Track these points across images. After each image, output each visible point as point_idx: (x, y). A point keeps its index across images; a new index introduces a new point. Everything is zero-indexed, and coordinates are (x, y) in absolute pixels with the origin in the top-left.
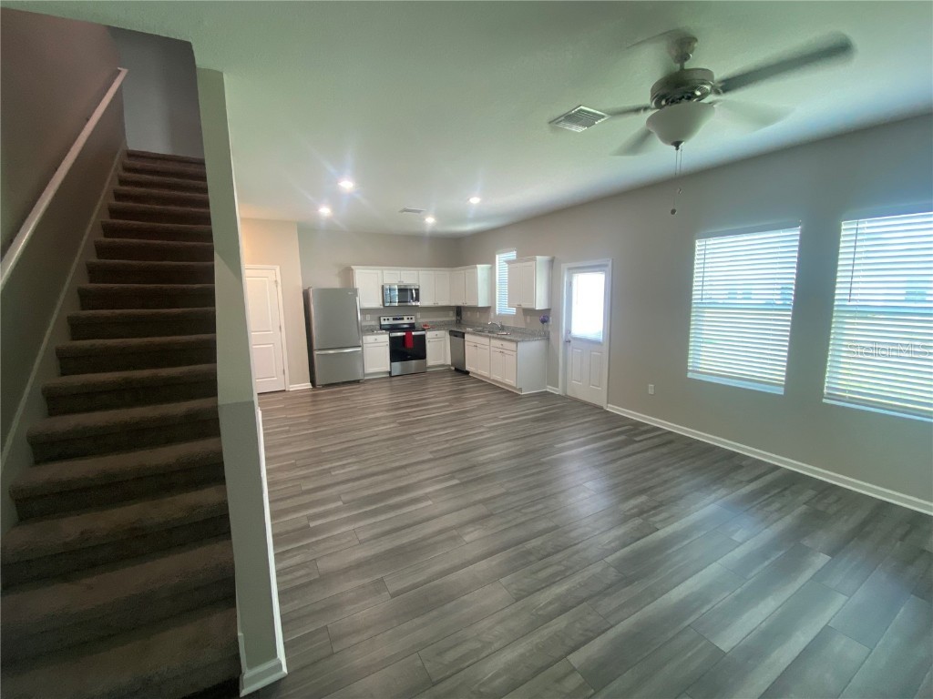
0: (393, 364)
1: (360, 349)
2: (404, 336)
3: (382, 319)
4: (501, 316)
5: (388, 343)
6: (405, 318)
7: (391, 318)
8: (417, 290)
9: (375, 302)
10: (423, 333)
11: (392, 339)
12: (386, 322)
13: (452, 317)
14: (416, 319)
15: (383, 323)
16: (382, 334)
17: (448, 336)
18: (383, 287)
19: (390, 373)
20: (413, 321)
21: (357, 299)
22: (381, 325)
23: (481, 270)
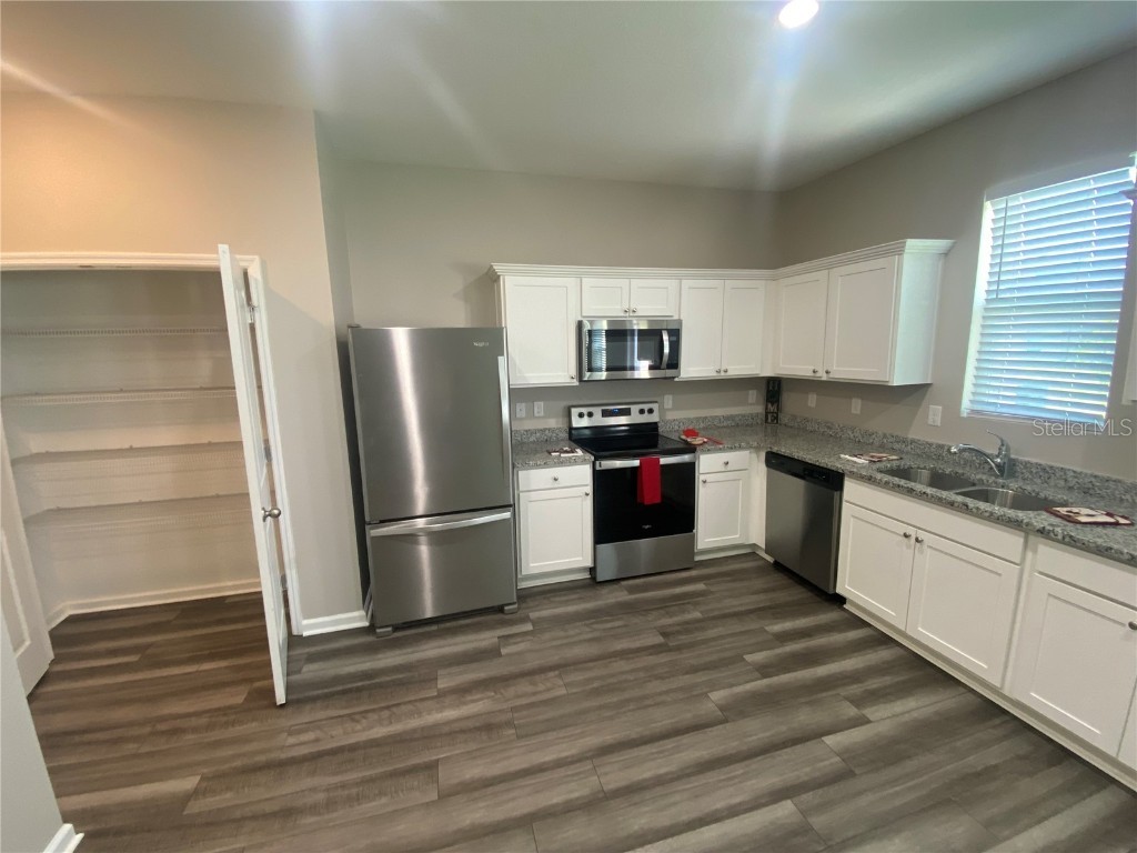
0: (601, 547)
1: (507, 515)
2: (634, 469)
3: (575, 412)
4: (980, 420)
5: (589, 489)
6: (635, 409)
7: (597, 412)
8: (675, 334)
9: (558, 368)
10: (686, 458)
11: (599, 477)
12: (585, 422)
13: (753, 405)
14: (662, 411)
15: (577, 423)
16: (575, 462)
17: (762, 468)
18: (580, 325)
19: (592, 570)
20: (654, 418)
21: (502, 360)
22: (571, 429)
23: (918, 255)
